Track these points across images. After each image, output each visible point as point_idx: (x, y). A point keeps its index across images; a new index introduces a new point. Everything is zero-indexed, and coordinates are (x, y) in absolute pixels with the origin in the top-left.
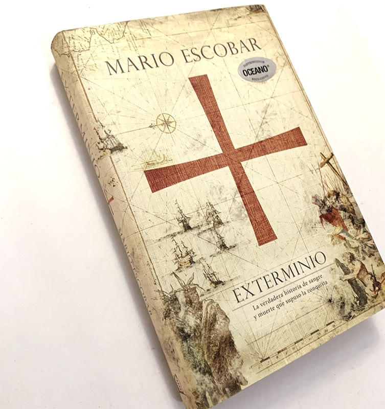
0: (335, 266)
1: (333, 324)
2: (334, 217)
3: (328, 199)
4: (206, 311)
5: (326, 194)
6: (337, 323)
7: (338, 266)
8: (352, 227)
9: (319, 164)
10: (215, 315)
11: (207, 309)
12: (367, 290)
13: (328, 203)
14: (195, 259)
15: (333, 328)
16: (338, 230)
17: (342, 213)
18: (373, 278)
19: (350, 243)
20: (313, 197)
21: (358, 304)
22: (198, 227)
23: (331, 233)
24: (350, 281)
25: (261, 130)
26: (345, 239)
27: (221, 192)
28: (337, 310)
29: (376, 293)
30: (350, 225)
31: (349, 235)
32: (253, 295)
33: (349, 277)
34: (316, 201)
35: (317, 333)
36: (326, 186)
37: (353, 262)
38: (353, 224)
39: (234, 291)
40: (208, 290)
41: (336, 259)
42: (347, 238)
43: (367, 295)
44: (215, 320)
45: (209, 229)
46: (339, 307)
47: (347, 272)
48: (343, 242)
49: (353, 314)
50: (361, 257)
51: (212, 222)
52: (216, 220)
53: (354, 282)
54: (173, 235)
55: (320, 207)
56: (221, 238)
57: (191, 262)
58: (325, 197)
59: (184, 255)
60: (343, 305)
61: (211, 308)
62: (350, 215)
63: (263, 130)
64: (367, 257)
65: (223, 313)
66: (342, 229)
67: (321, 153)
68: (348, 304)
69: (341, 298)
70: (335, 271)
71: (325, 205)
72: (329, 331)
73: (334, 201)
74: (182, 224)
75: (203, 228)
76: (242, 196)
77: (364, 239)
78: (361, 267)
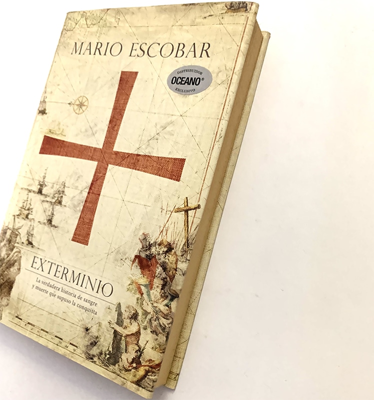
0: (114, 308)
1: (76, 348)
2: (148, 266)
3: (157, 246)
4: (13, 255)
5: (159, 240)
6: (78, 351)
7: (116, 311)
8: (159, 290)
9: (176, 207)
10: (15, 261)
11: (14, 254)
12: (124, 357)
13: (153, 250)
14: (30, 216)
15: (73, 351)
16: (143, 281)
17: (159, 270)
18: (139, 353)
19: (144, 303)
20: (143, 234)
21: (106, 358)
22: (46, 196)
23: (134, 278)
24: (115, 332)
25: (147, 143)
26: (142, 294)
27: (77, 180)
28: (87, 342)
29: (130, 368)
30: (158, 287)
31: (149, 295)
32: (43, 271)
33: (119, 329)
34: (144, 239)
35: (60, 340)
36: (164, 233)
37: (133, 320)
38: (162, 289)
39: (35, 257)
40: (23, 243)
41: (120, 304)
42: (145, 296)
43: (120, 360)
44: (13, 264)
45: (51, 202)
46: (90, 342)
47: (120, 322)
48: (138, 296)
49: (95, 359)
50: (144, 325)
51: (56, 199)
52: (60, 199)
53: (118, 337)
54: (30, 191)
55: (143, 247)
56: (53, 214)
57: (27, 217)
58: (156, 242)
59: (26, 208)
60: (94, 344)
61: (17, 256)
62: (166, 278)
63: (148, 145)
64: (149, 330)
65: (20, 265)
66: (148, 283)
67: (187, 198)
68: (98, 348)
69: (97, 337)
70: (110, 312)
71: (150, 249)
72: (68, 349)
73: (161, 252)
74: (39, 187)
75: (48, 199)
76: (89, 193)
77: (161, 311)
78: (136, 333)
